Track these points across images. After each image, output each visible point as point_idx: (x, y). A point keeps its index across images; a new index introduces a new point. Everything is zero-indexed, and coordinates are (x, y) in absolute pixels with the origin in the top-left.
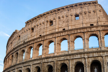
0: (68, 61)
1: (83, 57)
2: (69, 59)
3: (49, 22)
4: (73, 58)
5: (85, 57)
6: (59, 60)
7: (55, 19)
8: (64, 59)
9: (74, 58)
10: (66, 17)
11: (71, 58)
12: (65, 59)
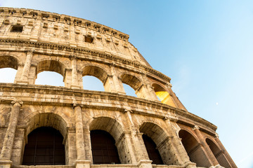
0: (67, 110)
1: (120, 107)
2: (75, 102)
3: (9, 26)
4: (88, 104)
5: (124, 107)
6: (35, 100)
7: (32, 25)
8: (56, 101)
9: (93, 104)
10: (63, 31)
11: (83, 103)
12: (61, 101)
